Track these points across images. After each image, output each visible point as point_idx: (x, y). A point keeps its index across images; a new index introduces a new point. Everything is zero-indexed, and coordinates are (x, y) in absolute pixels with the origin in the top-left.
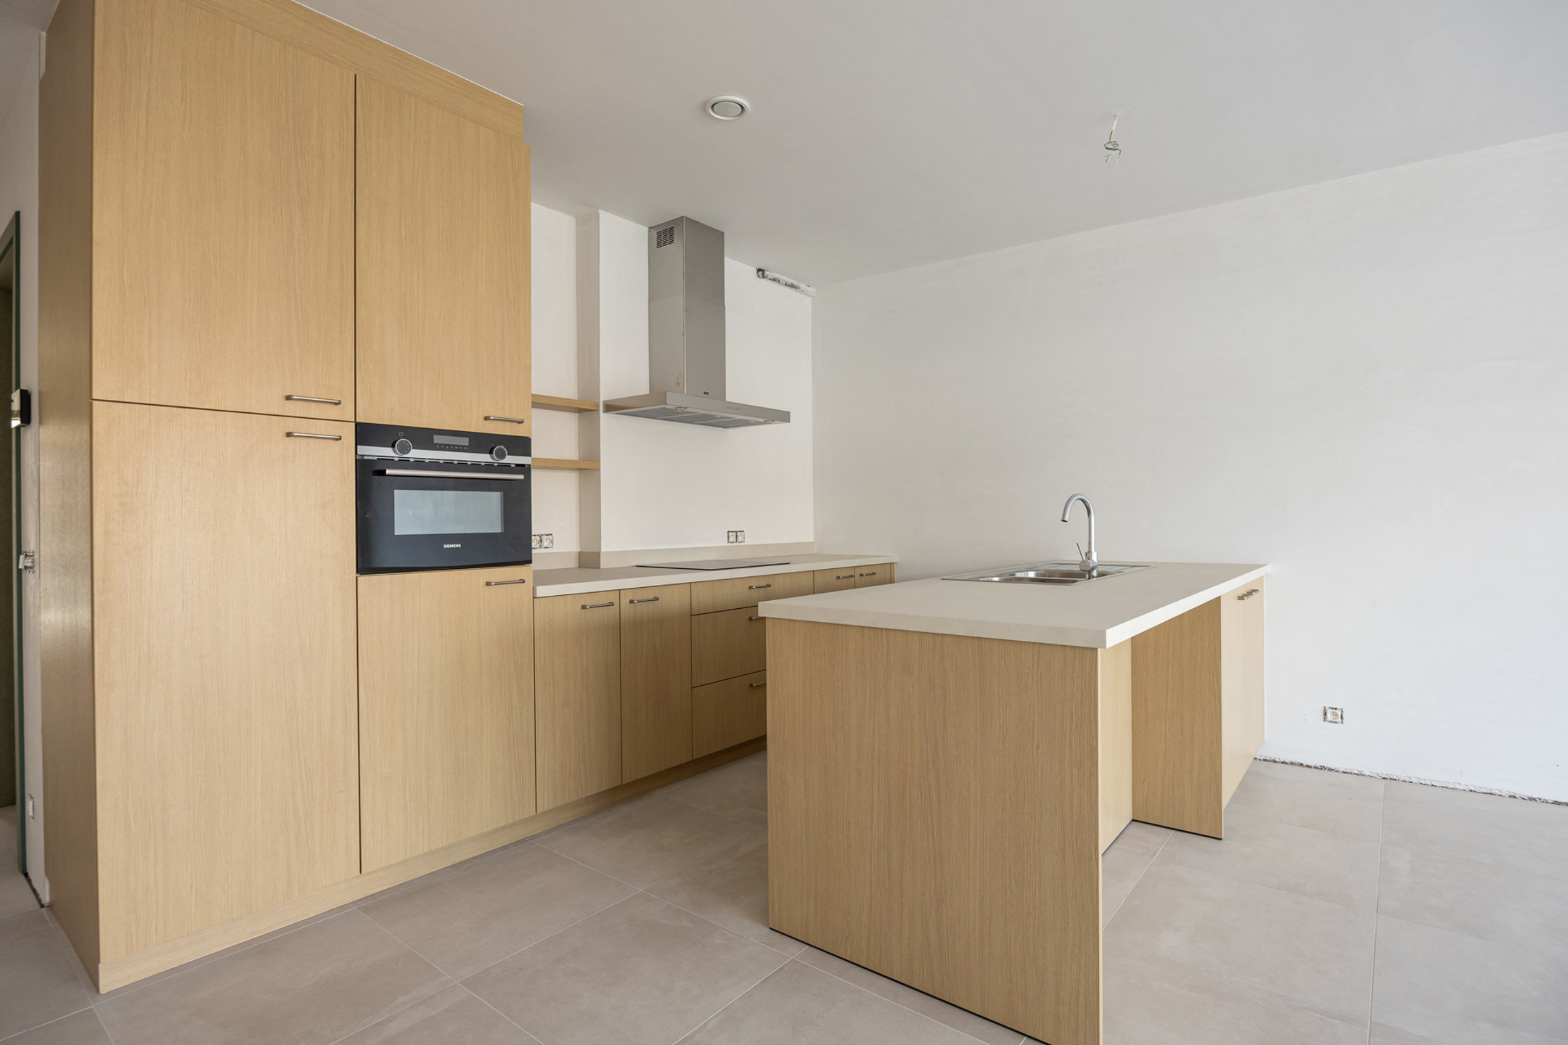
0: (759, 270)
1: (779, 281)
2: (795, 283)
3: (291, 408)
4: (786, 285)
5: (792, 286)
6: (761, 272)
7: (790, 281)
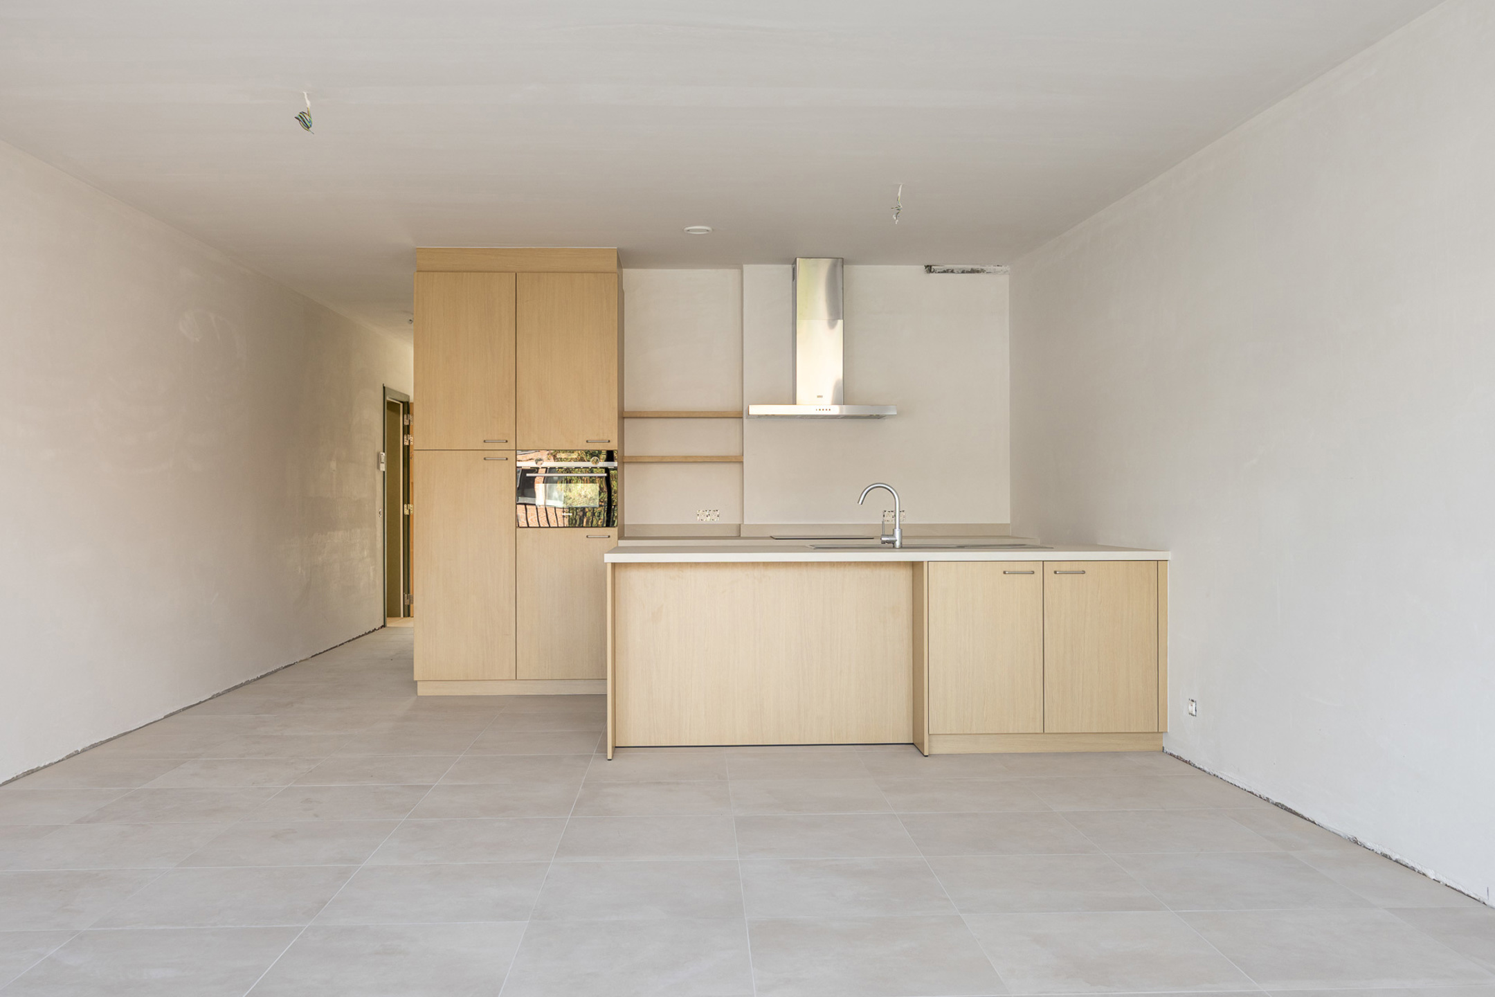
0: (927, 267)
1: (952, 272)
2: (976, 267)
3: (487, 446)
4: (963, 272)
5: (973, 271)
6: (929, 269)
7: (969, 267)
